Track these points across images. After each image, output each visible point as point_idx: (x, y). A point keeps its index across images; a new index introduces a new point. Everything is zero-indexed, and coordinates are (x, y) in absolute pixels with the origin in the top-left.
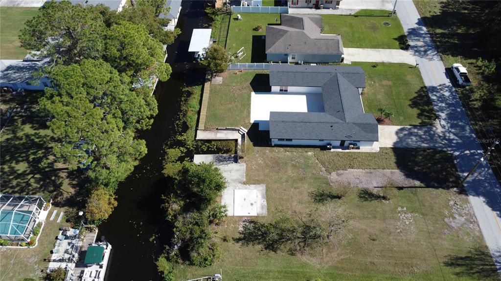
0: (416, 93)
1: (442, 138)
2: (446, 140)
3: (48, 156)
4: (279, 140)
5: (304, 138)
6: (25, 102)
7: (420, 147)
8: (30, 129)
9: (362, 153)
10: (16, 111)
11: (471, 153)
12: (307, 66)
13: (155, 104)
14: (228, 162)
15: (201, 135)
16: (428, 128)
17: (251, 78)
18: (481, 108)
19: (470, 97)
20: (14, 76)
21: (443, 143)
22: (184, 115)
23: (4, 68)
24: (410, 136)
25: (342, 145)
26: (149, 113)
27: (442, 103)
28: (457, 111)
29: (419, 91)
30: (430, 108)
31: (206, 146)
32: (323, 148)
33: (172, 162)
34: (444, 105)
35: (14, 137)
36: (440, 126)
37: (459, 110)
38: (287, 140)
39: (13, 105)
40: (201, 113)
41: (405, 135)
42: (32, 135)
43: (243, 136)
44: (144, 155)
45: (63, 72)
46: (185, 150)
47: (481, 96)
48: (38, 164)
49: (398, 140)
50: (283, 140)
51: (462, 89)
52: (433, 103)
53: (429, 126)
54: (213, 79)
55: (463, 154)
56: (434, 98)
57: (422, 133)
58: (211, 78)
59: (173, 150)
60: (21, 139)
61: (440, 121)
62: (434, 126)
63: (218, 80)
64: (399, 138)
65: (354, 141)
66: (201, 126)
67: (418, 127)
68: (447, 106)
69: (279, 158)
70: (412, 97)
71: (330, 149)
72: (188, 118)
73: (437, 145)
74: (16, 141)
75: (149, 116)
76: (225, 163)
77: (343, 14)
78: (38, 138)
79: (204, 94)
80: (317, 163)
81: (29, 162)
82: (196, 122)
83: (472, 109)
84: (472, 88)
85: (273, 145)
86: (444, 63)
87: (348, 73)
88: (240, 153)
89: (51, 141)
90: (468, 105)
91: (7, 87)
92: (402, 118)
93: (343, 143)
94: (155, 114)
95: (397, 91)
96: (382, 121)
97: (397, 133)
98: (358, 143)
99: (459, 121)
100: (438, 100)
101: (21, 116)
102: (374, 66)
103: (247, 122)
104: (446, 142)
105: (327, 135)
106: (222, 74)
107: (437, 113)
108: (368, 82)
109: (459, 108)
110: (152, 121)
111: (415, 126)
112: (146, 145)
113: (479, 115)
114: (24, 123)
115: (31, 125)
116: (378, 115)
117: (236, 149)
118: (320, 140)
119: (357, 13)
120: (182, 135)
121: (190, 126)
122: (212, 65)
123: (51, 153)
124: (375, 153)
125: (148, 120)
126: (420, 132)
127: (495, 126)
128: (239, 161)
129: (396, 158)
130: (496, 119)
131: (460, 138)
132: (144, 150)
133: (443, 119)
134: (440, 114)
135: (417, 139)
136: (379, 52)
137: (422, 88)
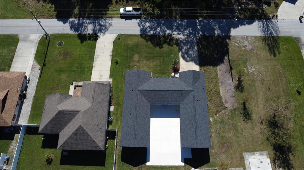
0: (147, 42)
1: (189, 37)
7: (198, 51)
11: (199, 26)
19: (150, 13)
27: (157, 29)
30: (162, 37)
36: (178, 35)
37: (163, 22)
47: (150, 7)
53: (179, 42)
56: (152, 32)
57: (186, 47)
62: (179, 39)
64: (191, 61)
67: (181, 48)
80: (218, 115)
92: (172, 55)
102: (116, 63)
103: (184, 169)
133: (172, 32)
135: (192, 51)
136: (99, 56)
137: (142, 37)
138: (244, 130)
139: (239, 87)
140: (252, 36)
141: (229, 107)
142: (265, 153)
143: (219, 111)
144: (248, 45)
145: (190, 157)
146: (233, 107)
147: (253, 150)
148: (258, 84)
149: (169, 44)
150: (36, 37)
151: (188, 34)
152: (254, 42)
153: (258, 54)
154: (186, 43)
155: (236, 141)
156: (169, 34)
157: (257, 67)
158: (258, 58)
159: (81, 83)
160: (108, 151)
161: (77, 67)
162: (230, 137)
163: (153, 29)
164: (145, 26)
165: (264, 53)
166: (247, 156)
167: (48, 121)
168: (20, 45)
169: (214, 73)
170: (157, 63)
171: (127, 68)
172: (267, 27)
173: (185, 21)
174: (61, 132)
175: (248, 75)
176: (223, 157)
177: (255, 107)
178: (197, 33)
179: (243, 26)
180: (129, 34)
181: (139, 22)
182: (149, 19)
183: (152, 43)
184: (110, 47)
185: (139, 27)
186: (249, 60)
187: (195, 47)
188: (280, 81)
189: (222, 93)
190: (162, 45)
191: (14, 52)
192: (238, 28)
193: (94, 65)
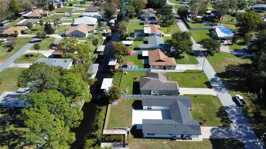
0: (219, 109)
1: (235, 133)
2: (238, 134)
3: (21, 142)
4: (148, 134)
5: (161, 133)
6: (13, 113)
7: (224, 138)
8: (13, 127)
9: (193, 142)
10: (8, 118)
11: (253, 141)
12: (161, 96)
13: (82, 113)
14: (120, 147)
15: (106, 132)
16: (227, 128)
17: (132, 102)
18: (254, 117)
19: (247, 112)
20: (10, 100)
21: (237, 136)
22: (97, 121)
23: (6, 95)
24: (218, 132)
25: (182, 138)
26: (79, 118)
27: (233, 114)
28: (242, 119)
29: (220, 109)
30: (227, 117)
31: (108, 138)
32: (172, 139)
33: (88, 147)
34: (234, 116)
35: (4, 132)
36: (234, 127)
37: (242, 118)
38: (152, 134)
39: (7, 114)
40: (106, 120)
41: (215, 132)
42: (14, 131)
43: (128, 132)
44: (74, 141)
45: (36, 96)
46: (96, 140)
47: (253, 111)
48: (14, 147)
49: (212, 135)
50: (150, 134)
51: (242, 107)
52: (228, 115)
53: (227, 127)
54: (113, 103)
55: (248, 142)
56: (228, 112)
57: (225, 131)
58: (112, 102)
59: (89, 140)
60: (7, 133)
61: (233, 124)
62: (230, 127)
63: (115, 103)
64: (212, 133)
65: (188, 135)
66: (106, 127)
67: (222, 128)
68: (235, 116)
69: (148, 145)
70: (217, 112)
71: (175, 140)
72: (98, 123)
73: (233, 137)
74: (4, 134)
75: (78, 120)
76: (118, 147)
77: (178, 72)
78: (16, 132)
79: (108, 110)
80: (169, 147)
81: (9, 146)
82: (103, 125)
83: (249, 118)
84: (247, 107)
85: (144, 137)
86: (231, 95)
87: (182, 99)
88: (126, 142)
89: (24, 134)
90: (247, 115)
91: (5, 105)
92: (213, 123)
93: (182, 136)
94: (81, 119)
95: (209, 109)
96: (203, 124)
97: (211, 131)
98: (190, 136)
99: (243, 124)
100: (231, 113)
101: (10, 121)
102: (195, 97)
103: (130, 125)
104: (238, 135)
105: (174, 132)
106: (117, 100)
107: (231, 120)
108: (193, 104)
109: (242, 117)
110: (80, 123)
111: (220, 127)
112: (75, 136)
113: (253, 121)
114: (10, 124)
115: (14, 125)
116: (200, 121)
117: (124, 139)
118: (170, 134)
119: (184, 71)
120: (95, 132)
121: (99, 127)
122: (112, 95)
123: (23, 141)
124: (201, 142)
125: (78, 122)
126: (223, 130)
127: (263, 127)
128: (126, 146)
129: (212, 144)
130: (263, 123)
131: (245, 133)
132: (74, 139)
133: (235, 123)
134: (233, 120)
135: (222, 134)
136: (198, 90)
137: (221, 107)
145: (137, 129)
149: (222, 121)
154: (229, 131)
161: (187, 82)
164: (232, 108)
168: (193, 65)
170: (203, 115)
173: (253, 132)
176: (138, 147)
178: (243, 139)
180: (221, 101)
181: (234, 105)
182: (241, 111)
184: (206, 94)
185: (230, 105)
187: (227, 136)
190: (219, 117)
191: (189, 64)
193: (191, 88)
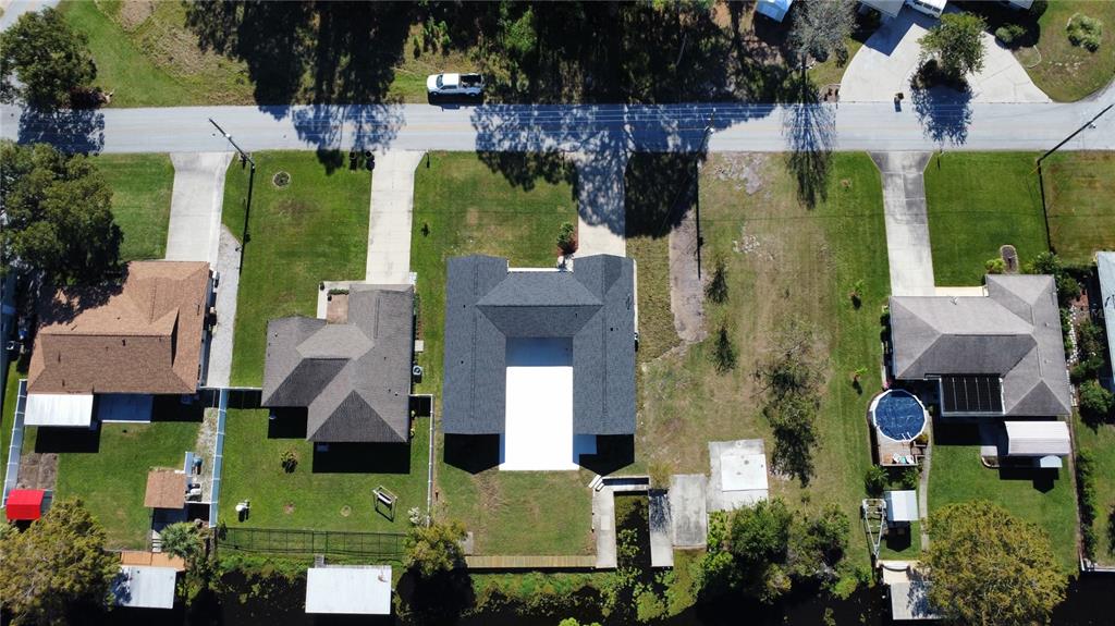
0: (494, 172)
1: (600, 158)
2: (603, 152)
7: (620, 196)
11: (630, 123)
15: (607, 557)
16: (579, 173)
17: (457, 472)
19: (505, 86)
24: (597, 206)
27: (519, 134)
30: (533, 159)
33: (666, 605)
34: (524, 134)
41: (594, 212)
43: (606, 482)
46: (640, 585)
47: (507, 68)
49: (608, 225)
53: (576, 171)
54: (461, 552)
55: (631, 136)
56: (506, 144)
57: (591, 184)
58: (457, 556)
61: (563, 151)
62: (575, 162)
64: (602, 223)
66: (587, 562)
67: (578, 188)
68: (527, 129)
69: (657, 419)
70: (506, 181)
72: (561, 591)
73: (616, 169)
76: (666, 510)
77: (238, 266)
80: (662, 359)
83: (534, 92)
85: (632, 432)
87: (476, 284)
90: (524, 94)
92: (562, 209)
95: (495, 203)
97: (593, 224)
100: (513, 139)
102: (426, 231)
103: (577, 477)
104: (607, 153)
107: (545, 151)
120: (606, 596)
126: (587, 188)
128: (665, 486)
129: (645, 236)
131: (598, 129)
134: (545, 145)
135: (604, 196)
136: (381, 212)
137: (481, 158)
138: (715, 392)
139: (717, 291)
140: (764, 153)
141: (688, 339)
142: (758, 443)
143: (663, 350)
144: (750, 179)
145: (594, 451)
146: (697, 339)
147: (731, 436)
148: (763, 282)
149: (549, 179)
150: (218, 161)
151: (598, 149)
152: (768, 169)
153: (774, 203)
154: (591, 173)
155: (695, 416)
156: (550, 148)
157: (767, 238)
158: (771, 214)
159: (343, 285)
160: (414, 442)
161: (331, 244)
162: (683, 409)
163: (510, 136)
164: (488, 126)
165: (788, 201)
166: (717, 449)
167: (282, 381)
168: (179, 182)
169: (660, 256)
170: (525, 230)
171: (451, 244)
172: (806, 125)
173: (595, 109)
174: (312, 405)
175: (741, 258)
176: (665, 451)
177: (748, 337)
178: (621, 144)
179: (743, 123)
180: (453, 149)
181: (473, 114)
182: (501, 104)
183: (507, 176)
184: (407, 188)
185: (473, 128)
186: (749, 220)
187: (612, 183)
188: (816, 274)
189: (676, 304)
190: (531, 181)
191: (166, 202)
192: (728, 128)
193: (370, 237)
